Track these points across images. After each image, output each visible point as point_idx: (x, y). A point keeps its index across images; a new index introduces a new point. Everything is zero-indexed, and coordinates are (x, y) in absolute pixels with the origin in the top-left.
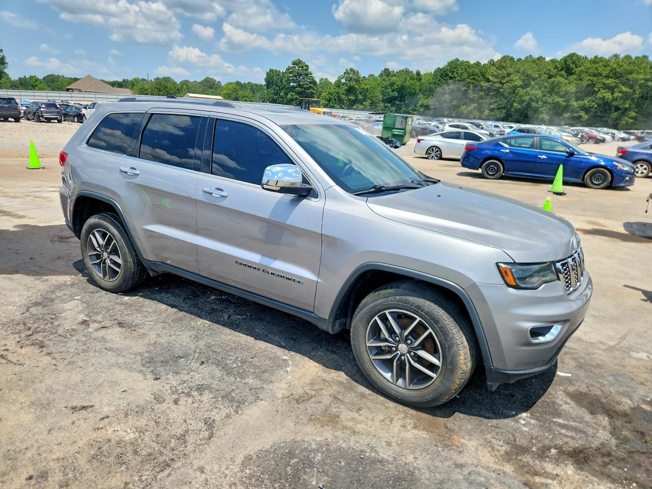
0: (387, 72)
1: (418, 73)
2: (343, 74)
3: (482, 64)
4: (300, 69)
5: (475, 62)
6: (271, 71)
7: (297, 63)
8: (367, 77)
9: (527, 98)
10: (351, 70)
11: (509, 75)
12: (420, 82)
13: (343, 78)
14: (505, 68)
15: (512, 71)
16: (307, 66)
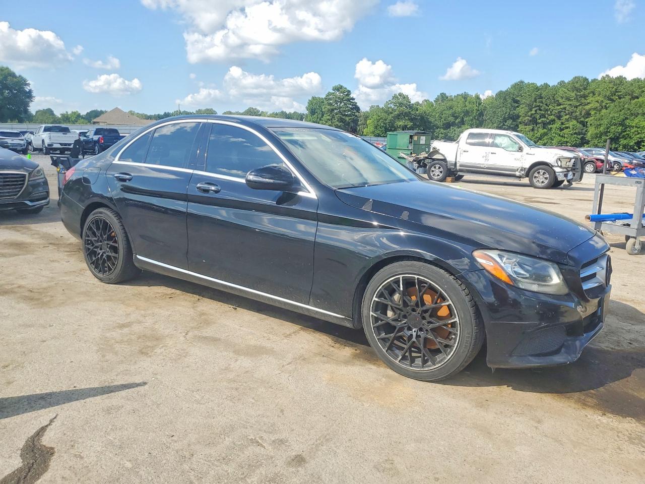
0: (443, 97)
1: (478, 97)
2: (391, 98)
3: (551, 86)
4: (341, 95)
5: (543, 84)
6: (313, 98)
7: (339, 88)
8: (421, 102)
9: (605, 122)
10: (400, 94)
11: (585, 97)
12: (480, 106)
13: (391, 103)
14: (578, 90)
15: (587, 92)
16: (349, 91)
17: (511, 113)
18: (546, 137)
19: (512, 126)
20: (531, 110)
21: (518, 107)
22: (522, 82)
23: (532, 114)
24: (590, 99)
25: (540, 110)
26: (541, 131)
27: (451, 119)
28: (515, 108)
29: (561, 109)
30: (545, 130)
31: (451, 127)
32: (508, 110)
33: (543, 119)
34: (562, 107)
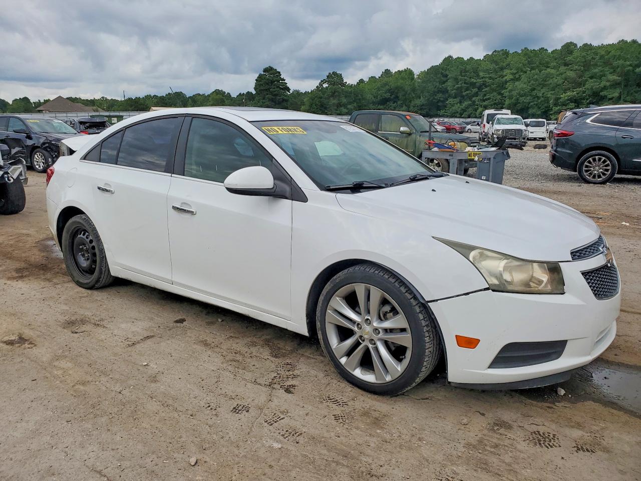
0: (387, 72)
2: (325, 78)
4: (271, 76)
7: (269, 70)
9: (514, 93)
10: (334, 73)
11: (502, 69)
12: (413, 81)
13: (325, 82)
14: (496, 63)
15: (504, 64)
16: (279, 73)
17: (440, 86)
18: (470, 109)
19: (442, 99)
20: (457, 83)
21: (447, 81)
22: (450, 57)
23: (458, 87)
24: (506, 72)
25: (465, 83)
26: (466, 103)
27: (388, 95)
28: (444, 82)
29: (483, 81)
30: (470, 102)
31: (388, 103)
32: (438, 84)
33: (467, 92)
34: (484, 79)
